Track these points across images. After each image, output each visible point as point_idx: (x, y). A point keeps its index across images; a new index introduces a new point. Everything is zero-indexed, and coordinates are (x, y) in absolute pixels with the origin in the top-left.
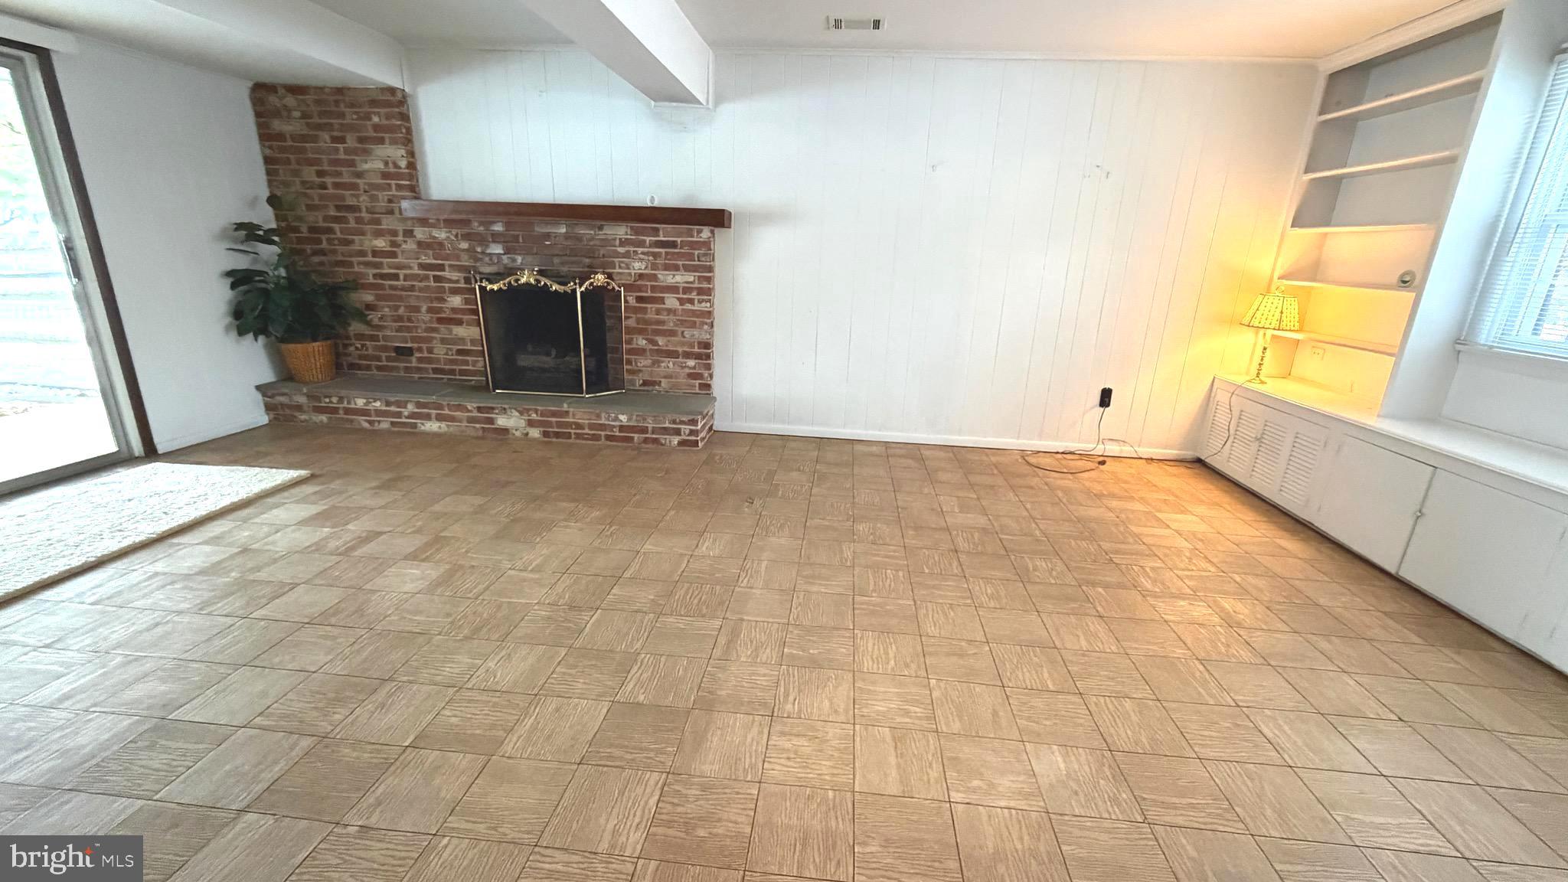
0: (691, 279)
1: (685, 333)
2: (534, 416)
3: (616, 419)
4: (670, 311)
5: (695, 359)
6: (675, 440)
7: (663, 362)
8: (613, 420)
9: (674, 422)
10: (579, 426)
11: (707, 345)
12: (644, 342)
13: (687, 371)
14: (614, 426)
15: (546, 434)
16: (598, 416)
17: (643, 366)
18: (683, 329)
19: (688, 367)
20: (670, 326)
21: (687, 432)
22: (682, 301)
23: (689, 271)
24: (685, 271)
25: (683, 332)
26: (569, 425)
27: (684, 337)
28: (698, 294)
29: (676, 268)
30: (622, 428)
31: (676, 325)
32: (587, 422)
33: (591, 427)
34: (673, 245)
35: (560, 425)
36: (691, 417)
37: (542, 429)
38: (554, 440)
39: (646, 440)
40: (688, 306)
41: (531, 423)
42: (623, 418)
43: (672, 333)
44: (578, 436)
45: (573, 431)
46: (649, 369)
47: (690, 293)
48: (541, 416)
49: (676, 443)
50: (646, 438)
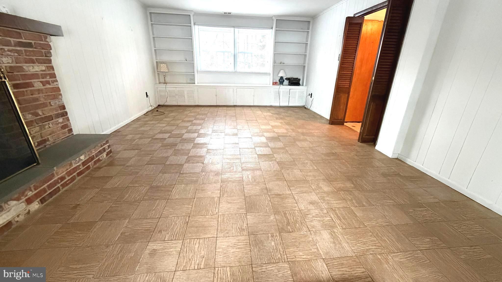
0: (44, 68)
1: (51, 103)
2: (30, 194)
3: (80, 160)
4: (39, 91)
5: (62, 117)
6: (104, 155)
7: (46, 125)
8: (78, 162)
9: (102, 146)
10: (62, 178)
11: (63, 107)
12: (30, 116)
13: (60, 125)
14: (80, 165)
15: (42, 201)
16: (71, 165)
17: (36, 133)
18: (49, 101)
19: (60, 123)
20: (42, 100)
21: (107, 147)
22: (44, 83)
23: (41, 63)
24: (39, 63)
25: (50, 103)
26: (56, 182)
27: (51, 106)
28: (50, 78)
29: (33, 62)
30: (84, 164)
31: (46, 100)
32: (65, 173)
33: (69, 173)
34: (29, 45)
35: (49, 187)
36: (106, 141)
37: (38, 200)
38: (51, 199)
39: (95, 163)
40: (48, 86)
41: (29, 201)
42: (82, 157)
43: (44, 105)
44: (63, 186)
45: (59, 185)
46: (39, 133)
47: (46, 77)
48: (35, 190)
49: (105, 156)
50: (95, 162)
